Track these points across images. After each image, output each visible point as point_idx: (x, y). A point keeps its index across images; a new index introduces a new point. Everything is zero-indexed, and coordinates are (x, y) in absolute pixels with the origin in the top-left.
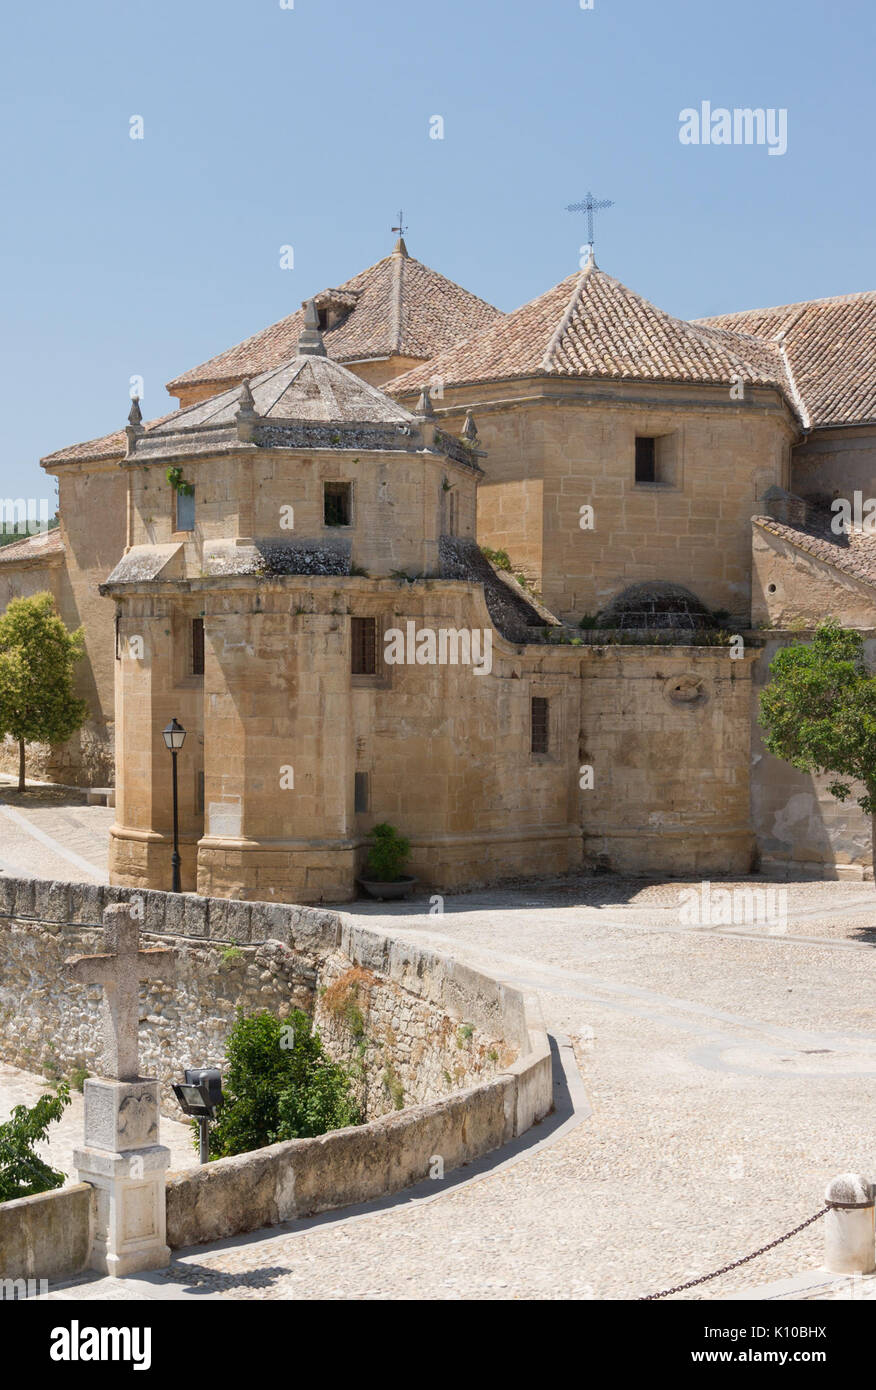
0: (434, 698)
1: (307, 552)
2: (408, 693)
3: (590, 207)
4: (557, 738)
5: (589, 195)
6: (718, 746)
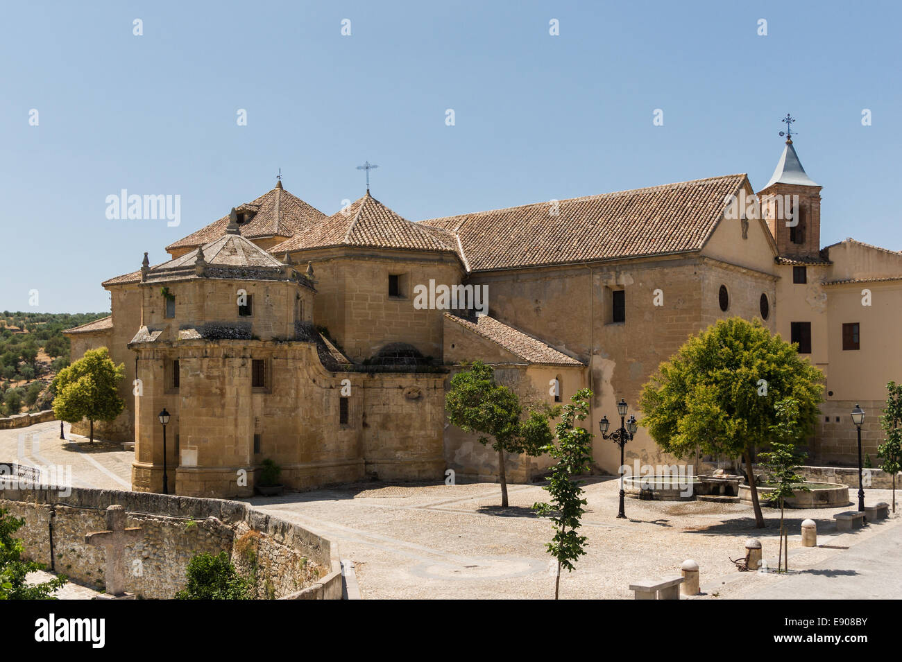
0: (292, 398)
1: (230, 328)
2: (280, 396)
3: (367, 168)
4: (352, 417)
5: (367, 162)
6: (429, 419)
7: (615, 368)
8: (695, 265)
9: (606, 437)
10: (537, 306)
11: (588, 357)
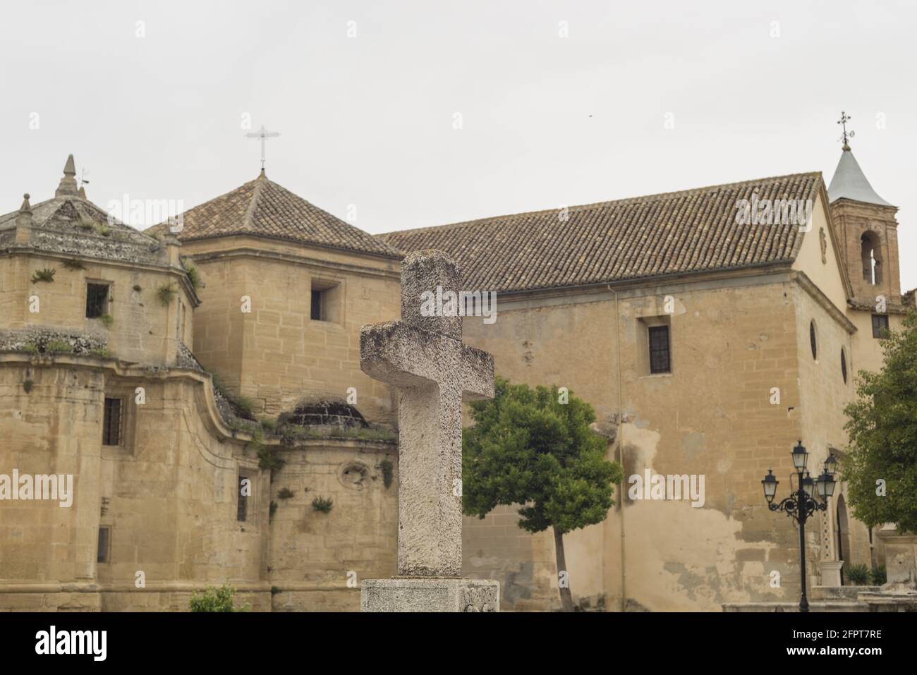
0: (169, 465)
1: (71, 337)
2: (147, 461)
3: (263, 136)
4: (254, 509)
5: (263, 128)
6: (378, 519)
7: (659, 442)
8: (784, 283)
9: (774, 506)
10: (527, 350)
11: (613, 426)
